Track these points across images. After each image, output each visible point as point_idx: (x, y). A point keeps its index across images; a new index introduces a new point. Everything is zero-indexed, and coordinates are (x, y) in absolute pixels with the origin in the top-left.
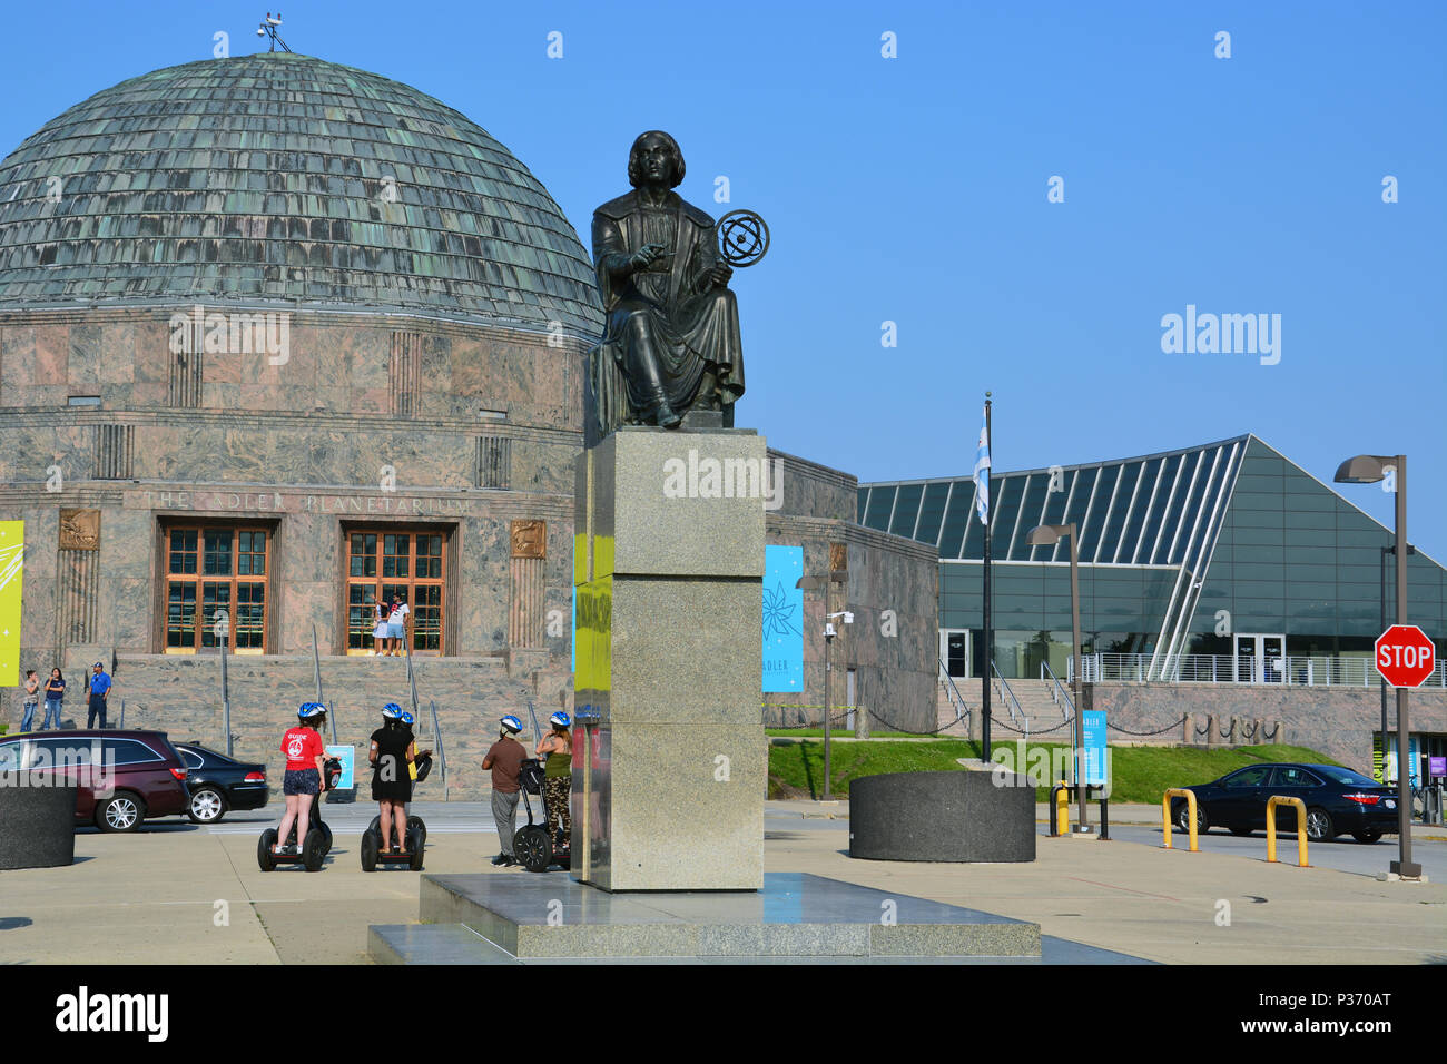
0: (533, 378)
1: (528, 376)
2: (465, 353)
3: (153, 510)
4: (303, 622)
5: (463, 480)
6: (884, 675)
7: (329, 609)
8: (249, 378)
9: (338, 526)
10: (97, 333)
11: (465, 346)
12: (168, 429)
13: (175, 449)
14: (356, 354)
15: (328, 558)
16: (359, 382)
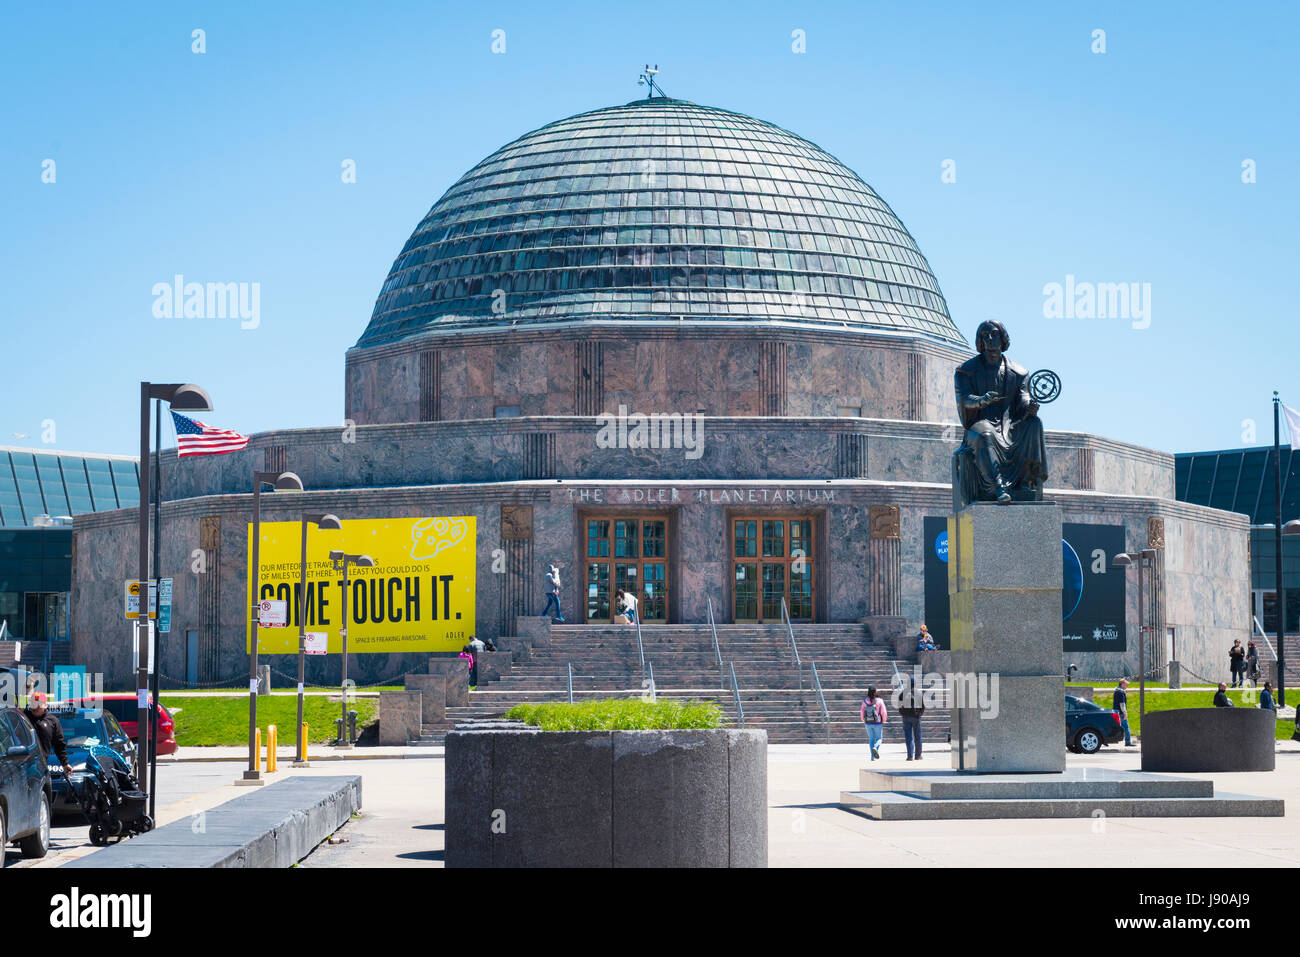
0: (883, 379)
1: (878, 375)
2: (823, 357)
3: (574, 505)
4: (698, 597)
5: (827, 472)
6: (1201, 632)
7: (719, 585)
8: (641, 387)
9: (724, 515)
10: (516, 352)
11: (823, 352)
12: (582, 436)
13: (588, 452)
14: (731, 362)
15: (717, 542)
16: (734, 386)
